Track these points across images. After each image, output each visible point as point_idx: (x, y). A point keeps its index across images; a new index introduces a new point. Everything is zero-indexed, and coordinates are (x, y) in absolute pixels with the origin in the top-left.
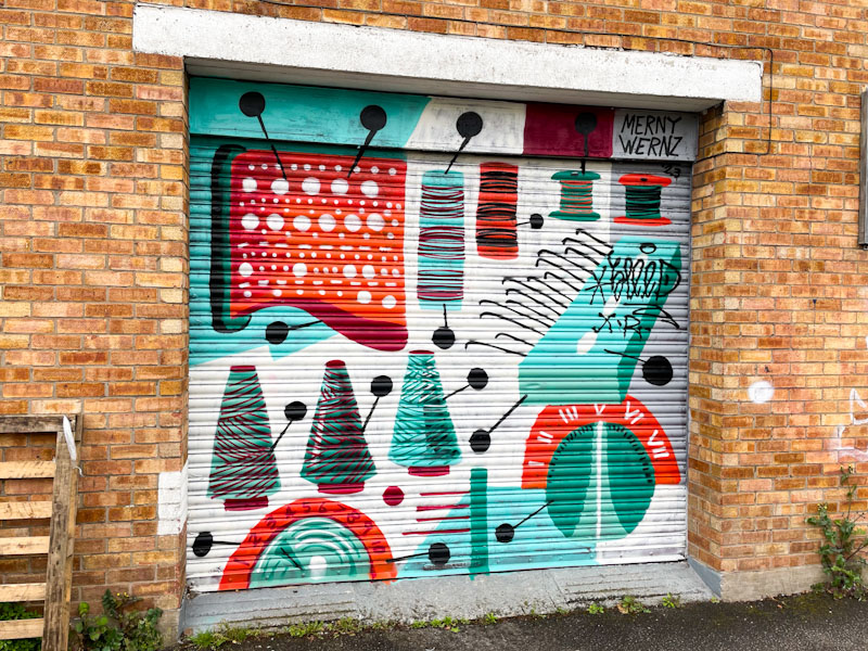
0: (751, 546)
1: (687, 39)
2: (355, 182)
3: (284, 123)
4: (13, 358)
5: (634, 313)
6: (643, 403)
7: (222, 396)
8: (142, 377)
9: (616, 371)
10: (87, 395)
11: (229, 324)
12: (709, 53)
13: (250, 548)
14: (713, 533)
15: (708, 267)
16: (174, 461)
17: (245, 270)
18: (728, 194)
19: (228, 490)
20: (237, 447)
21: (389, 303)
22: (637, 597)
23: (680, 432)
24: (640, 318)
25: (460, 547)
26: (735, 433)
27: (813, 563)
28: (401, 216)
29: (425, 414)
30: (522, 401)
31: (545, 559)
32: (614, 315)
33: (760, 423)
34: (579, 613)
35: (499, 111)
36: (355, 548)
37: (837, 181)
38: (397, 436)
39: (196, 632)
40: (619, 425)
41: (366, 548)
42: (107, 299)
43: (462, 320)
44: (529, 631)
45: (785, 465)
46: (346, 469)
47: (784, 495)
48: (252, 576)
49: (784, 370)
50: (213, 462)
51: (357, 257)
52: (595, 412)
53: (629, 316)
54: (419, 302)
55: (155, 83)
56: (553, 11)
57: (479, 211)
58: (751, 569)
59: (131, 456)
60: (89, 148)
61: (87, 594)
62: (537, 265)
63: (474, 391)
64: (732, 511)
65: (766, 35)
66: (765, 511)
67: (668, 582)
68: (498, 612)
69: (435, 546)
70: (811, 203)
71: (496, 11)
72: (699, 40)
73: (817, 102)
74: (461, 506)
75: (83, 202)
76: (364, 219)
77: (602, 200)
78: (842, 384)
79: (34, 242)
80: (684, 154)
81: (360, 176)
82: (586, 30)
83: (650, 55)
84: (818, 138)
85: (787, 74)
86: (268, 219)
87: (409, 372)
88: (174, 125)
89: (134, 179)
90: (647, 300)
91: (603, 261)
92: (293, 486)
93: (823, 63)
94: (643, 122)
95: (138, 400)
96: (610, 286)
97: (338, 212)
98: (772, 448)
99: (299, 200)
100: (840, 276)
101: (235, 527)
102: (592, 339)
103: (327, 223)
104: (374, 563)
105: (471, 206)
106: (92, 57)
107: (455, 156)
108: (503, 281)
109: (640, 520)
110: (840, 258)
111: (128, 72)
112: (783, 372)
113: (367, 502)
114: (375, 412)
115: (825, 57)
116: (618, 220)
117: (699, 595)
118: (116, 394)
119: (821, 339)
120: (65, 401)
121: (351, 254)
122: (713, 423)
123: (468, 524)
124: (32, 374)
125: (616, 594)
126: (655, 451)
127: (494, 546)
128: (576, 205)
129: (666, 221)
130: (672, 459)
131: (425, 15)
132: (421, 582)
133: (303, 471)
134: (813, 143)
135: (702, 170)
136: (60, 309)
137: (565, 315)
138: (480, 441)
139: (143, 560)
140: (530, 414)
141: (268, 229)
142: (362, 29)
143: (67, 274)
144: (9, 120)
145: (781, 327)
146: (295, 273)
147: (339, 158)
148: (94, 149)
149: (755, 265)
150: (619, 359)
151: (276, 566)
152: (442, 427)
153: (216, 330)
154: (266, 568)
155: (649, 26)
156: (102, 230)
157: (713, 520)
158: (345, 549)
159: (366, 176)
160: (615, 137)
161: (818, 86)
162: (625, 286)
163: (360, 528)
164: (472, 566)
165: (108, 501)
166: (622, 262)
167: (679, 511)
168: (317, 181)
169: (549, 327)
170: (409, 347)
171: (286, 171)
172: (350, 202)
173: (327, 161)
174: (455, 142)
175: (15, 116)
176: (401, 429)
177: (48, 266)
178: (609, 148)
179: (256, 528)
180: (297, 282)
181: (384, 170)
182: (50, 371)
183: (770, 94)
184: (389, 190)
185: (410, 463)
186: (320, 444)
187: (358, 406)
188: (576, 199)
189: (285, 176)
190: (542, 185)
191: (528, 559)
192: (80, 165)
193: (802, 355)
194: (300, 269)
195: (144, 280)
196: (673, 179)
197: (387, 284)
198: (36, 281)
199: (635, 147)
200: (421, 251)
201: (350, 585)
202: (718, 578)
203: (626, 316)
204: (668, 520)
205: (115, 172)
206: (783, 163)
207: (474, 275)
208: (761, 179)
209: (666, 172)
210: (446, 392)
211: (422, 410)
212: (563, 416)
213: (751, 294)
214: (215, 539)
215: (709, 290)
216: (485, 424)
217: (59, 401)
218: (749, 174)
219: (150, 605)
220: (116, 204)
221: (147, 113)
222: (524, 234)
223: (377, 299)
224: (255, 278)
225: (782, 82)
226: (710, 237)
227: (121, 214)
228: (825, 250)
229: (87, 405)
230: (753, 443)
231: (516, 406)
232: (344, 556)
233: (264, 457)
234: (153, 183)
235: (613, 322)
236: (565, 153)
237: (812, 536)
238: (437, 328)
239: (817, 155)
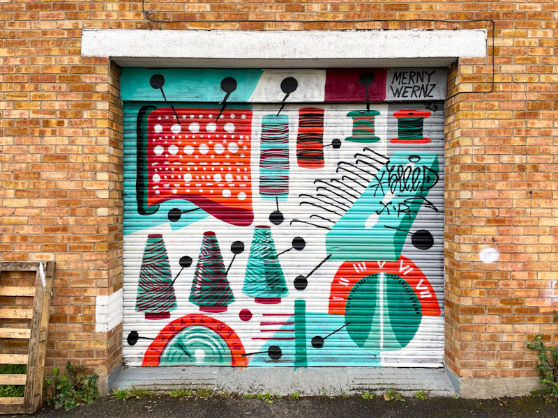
0: (483, 361)
1: (429, 19)
2: (220, 124)
3: (175, 91)
4: (20, 229)
5: (405, 201)
6: (412, 261)
7: (144, 252)
8: (87, 241)
9: (393, 240)
10: (57, 251)
11: (147, 210)
12: (446, 27)
13: (160, 342)
14: (456, 351)
15: (452, 170)
16: (104, 289)
17: (156, 178)
18: (461, 121)
19: (146, 307)
20: (152, 282)
21: (242, 196)
22: (401, 390)
23: (440, 281)
24: (409, 205)
25: (288, 349)
26: (469, 283)
27: (531, 376)
28: (248, 144)
29: (265, 265)
30: (328, 258)
31: (345, 360)
32: (390, 203)
33: (488, 277)
34: (357, 398)
35: (308, 76)
36: (222, 346)
37: (547, 107)
38: (248, 278)
39: (119, 389)
40: (395, 275)
41: (229, 346)
42: (68, 196)
43: (288, 207)
44: (317, 407)
45: (509, 307)
46: (216, 297)
47: (508, 327)
48: (161, 359)
49: (507, 240)
50: (139, 290)
51: (222, 169)
52: (378, 267)
53: (401, 203)
54: (260, 196)
55: (93, 73)
56: (334, 9)
57: (298, 139)
58: (483, 377)
59: (81, 286)
60: (58, 112)
61: (58, 363)
62: (337, 171)
63: (296, 251)
64: (468, 337)
65: (489, 11)
66: (494, 337)
67: (426, 382)
68: (303, 392)
69: (271, 347)
70: (526, 124)
71: (296, 13)
72: (438, 18)
73: (530, 54)
74: (289, 323)
75: (55, 143)
76: (226, 146)
77: (381, 128)
78: (554, 251)
79: (30, 165)
80: (436, 95)
81: (223, 120)
82: (357, 19)
83: (403, 32)
84: (531, 78)
85: (505, 36)
86: (169, 148)
87: (255, 239)
88: (104, 97)
89: (82, 128)
90: (414, 193)
91: (382, 168)
92: (184, 307)
93: (534, 27)
94: (407, 76)
95: (85, 254)
96: (387, 184)
97: (210, 143)
98: (499, 294)
99: (187, 136)
100: (551, 174)
101: (151, 329)
102: (376, 219)
103: (204, 149)
104: (234, 356)
105: (293, 135)
106: (60, 61)
107: (283, 105)
108: (315, 182)
109: (411, 339)
110: (551, 162)
111: (79, 68)
112: (506, 241)
113: (229, 317)
114: (233, 263)
115: (535, 22)
116: (393, 141)
117: (445, 392)
118: (73, 250)
119: (537, 219)
120: (46, 254)
121: (218, 167)
122: (455, 275)
123: (293, 335)
124: (29, 238)
125: (386, 387)
126: (421, 293)
127: (310, 350)
128: (364, 132)
129: (428, 140)
130: (434, 299)
131: (250, 19)
132: (262, 369)
133: (190, 298)
134: (528, 82)
135: (449, 105)
136: (43, 202)
137: (356, 203)
138: (301, 283)
139: (87, 345)
140: (334, 267)
141: (169, 154)
142: (212, 32)
143: (47, 183)
144: (18, 99)
145: (504, 211)
146: (185, 180)
147: (211, 110)
148: (61, 112)
149: (483, 168)
150: (395, 232)
151: (175, 354)
152: (276, 273)
153: (140, 214)
154: (169, 354)
155: (401, 13)
156: (65, 158)
157: (456, 342)
158: (216, 346)
159: (228, 120)
160: (387, 87)
161: (530, 43)
162: (398, 184)
163: (225, 334)
164: (296, 362)
165: (69, 311)
166: (396, 168)
167: (440, 334)
168: (198, 124)
169: (346, 211)
170: (254, 223)
171: (179, 119)
172: (217, 136)
173: (204, 112)
174: (280, 97)
175: (21, 97)
176: (250, 274)
177: (37, 178)
178: (384, 94)
179: (164, 330)
180: (186, 185)
181: (238, 116)
182: (38, 237)
183: (493, 51)
184: (241, 128)
185: (255, 295)
186: (200, 282)
187: (223, 259)
188: (363, 128)
189: (179, 123)
190: (340, 121)
191: (333, 360)
192: (54, 122)
193: (521, 230)
194: (188, 177)
195: (88, 186)
196: (432, 112)
197: (240, 185)
198: (31, 187)
199: (402, 93)
200: (262, 164)
201: (217, 369)
202: (458, 381)
203: (400, 204)
204: (432, 340)
205: (72, 125)
206: (503, 97)
207: (295, 179)
208: (486, 109)
209: (427, 108)
210: (278, 252)
211: (263, 262)
212: (356, 268)
213: (480, 188)
214: (139, 336)
215: (453, 186)
216: (304, 272)
217: (43, 254)
218: (478, 106)
219: (92, 372)
220: (72, 143)
221: (89, 91)
222: (328, 152)
223: (235, 194)
224: (162, 183)
225: (501, 42)
226: (453, 150)
227: (75, 148)
228: (538, 156)
229: (57, 256)
230: (482, 290)
231: (324, 261)
232: (215, 350)
233: (167, 288)
234: (92, 130)
235: (390, 208)
236: (353, 100)
237: (529, 357)
238: (272, 212)
239: (531, 91)
